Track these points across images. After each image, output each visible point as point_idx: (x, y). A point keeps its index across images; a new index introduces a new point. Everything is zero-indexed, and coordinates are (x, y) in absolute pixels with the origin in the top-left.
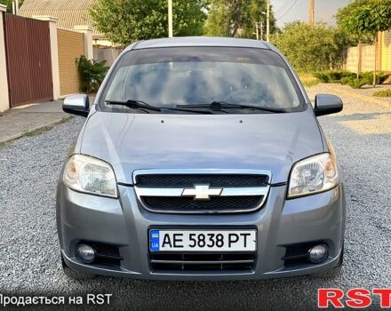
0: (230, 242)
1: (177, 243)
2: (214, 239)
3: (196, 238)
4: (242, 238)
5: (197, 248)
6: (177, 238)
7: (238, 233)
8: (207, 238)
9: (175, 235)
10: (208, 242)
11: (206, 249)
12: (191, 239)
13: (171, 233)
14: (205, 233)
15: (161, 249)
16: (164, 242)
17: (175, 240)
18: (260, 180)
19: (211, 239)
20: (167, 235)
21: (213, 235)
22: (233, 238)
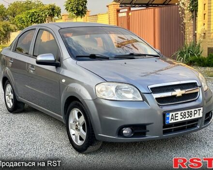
0: (195, 114)
1: (176, 118)
2: (189, 114)
3: (182, 114)
4: (198, 111)
5: (183, 119)
6: (176, 115)
7: (197, 109)
8: (187, 113)
9: (175, 114)
10: (187, 116)
11: (186, 119)
12: (181, 115)
13: (174, 114)
14: (186, 111)
15: (170, 122)
16: (171, 119)
17: (175, 117)
18: (194, 85)
19: (188, 114)
20: (172, 115)
21: (188, 112)
22: (196, 112)
